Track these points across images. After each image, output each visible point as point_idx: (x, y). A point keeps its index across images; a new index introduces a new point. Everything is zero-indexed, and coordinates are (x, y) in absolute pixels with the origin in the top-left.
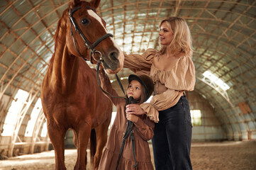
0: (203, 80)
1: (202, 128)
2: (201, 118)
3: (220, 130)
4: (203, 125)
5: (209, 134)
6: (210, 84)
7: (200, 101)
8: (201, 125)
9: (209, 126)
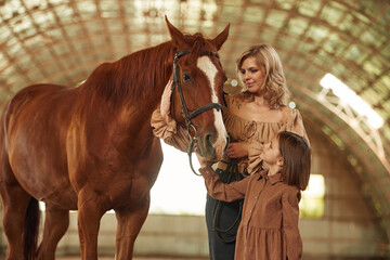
0: (321, 98)
1: (325, 224)
2: (326, 198)
3: (371, 232)
4: (328, 217)
5: (341, 240)
6: (336, 111)
7: (325, 151)
8: (323, 218)
9: (342, 220)
